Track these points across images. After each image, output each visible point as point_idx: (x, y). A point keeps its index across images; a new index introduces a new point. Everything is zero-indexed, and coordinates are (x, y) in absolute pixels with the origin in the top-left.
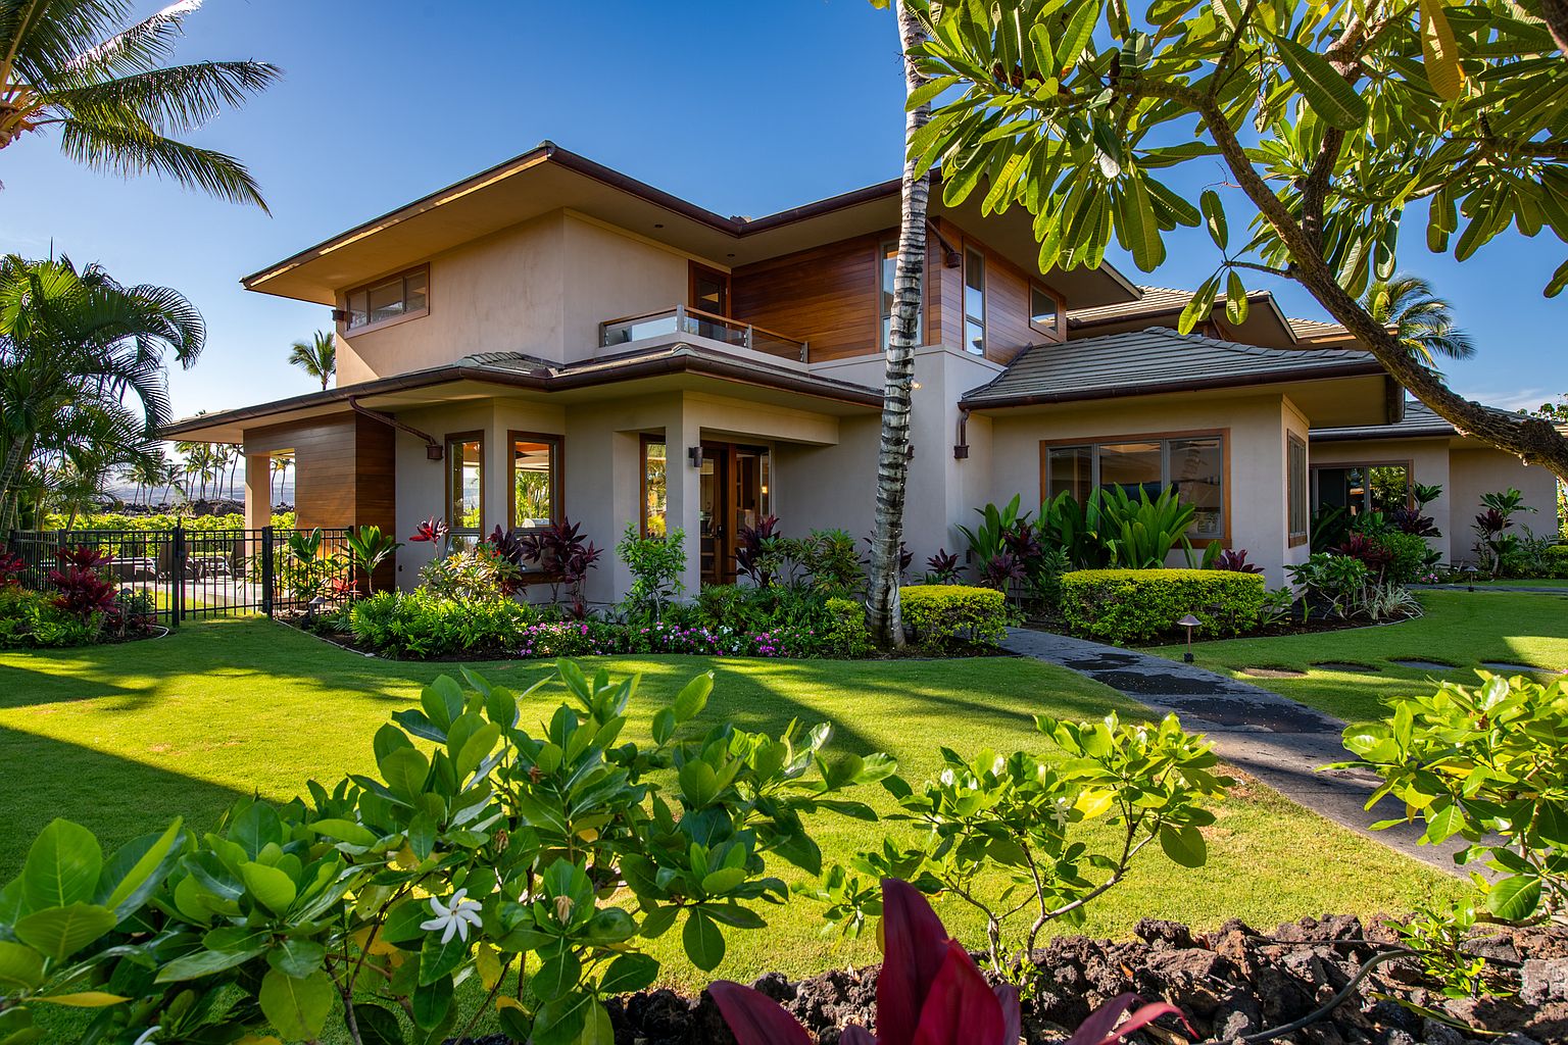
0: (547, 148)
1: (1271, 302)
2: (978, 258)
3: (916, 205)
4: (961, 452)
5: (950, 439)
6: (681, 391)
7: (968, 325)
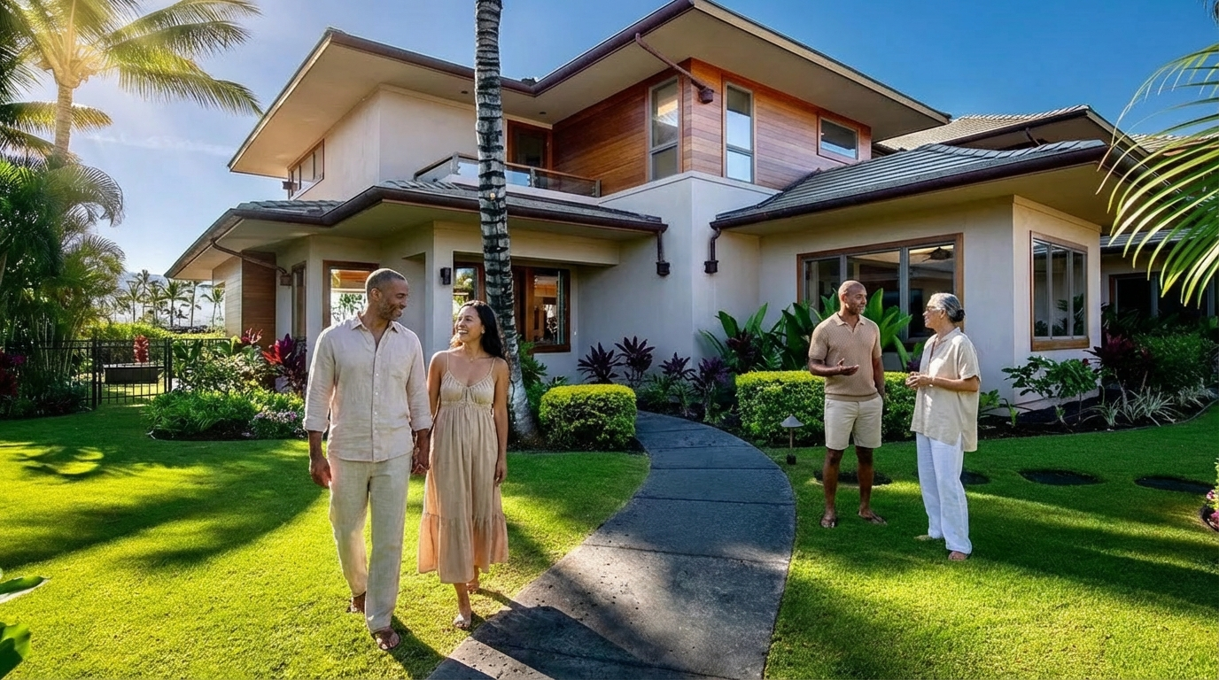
0: (327, 35)
1: (1090, 115)
2: (748, 95)
3: (483, 23)
4: (711, 267)
5: (701, 256)
6: (432, 222)
7: (731, 157)
